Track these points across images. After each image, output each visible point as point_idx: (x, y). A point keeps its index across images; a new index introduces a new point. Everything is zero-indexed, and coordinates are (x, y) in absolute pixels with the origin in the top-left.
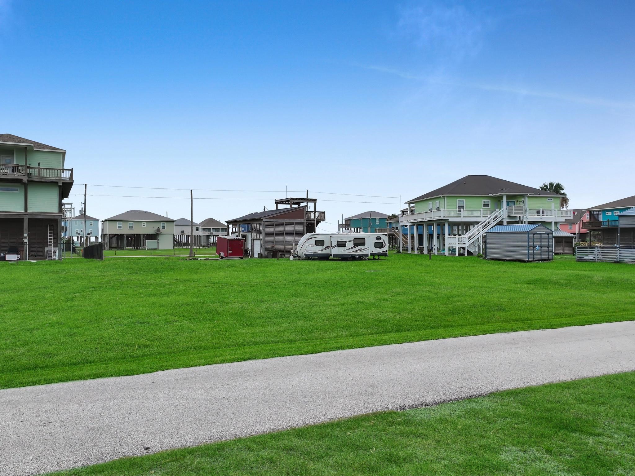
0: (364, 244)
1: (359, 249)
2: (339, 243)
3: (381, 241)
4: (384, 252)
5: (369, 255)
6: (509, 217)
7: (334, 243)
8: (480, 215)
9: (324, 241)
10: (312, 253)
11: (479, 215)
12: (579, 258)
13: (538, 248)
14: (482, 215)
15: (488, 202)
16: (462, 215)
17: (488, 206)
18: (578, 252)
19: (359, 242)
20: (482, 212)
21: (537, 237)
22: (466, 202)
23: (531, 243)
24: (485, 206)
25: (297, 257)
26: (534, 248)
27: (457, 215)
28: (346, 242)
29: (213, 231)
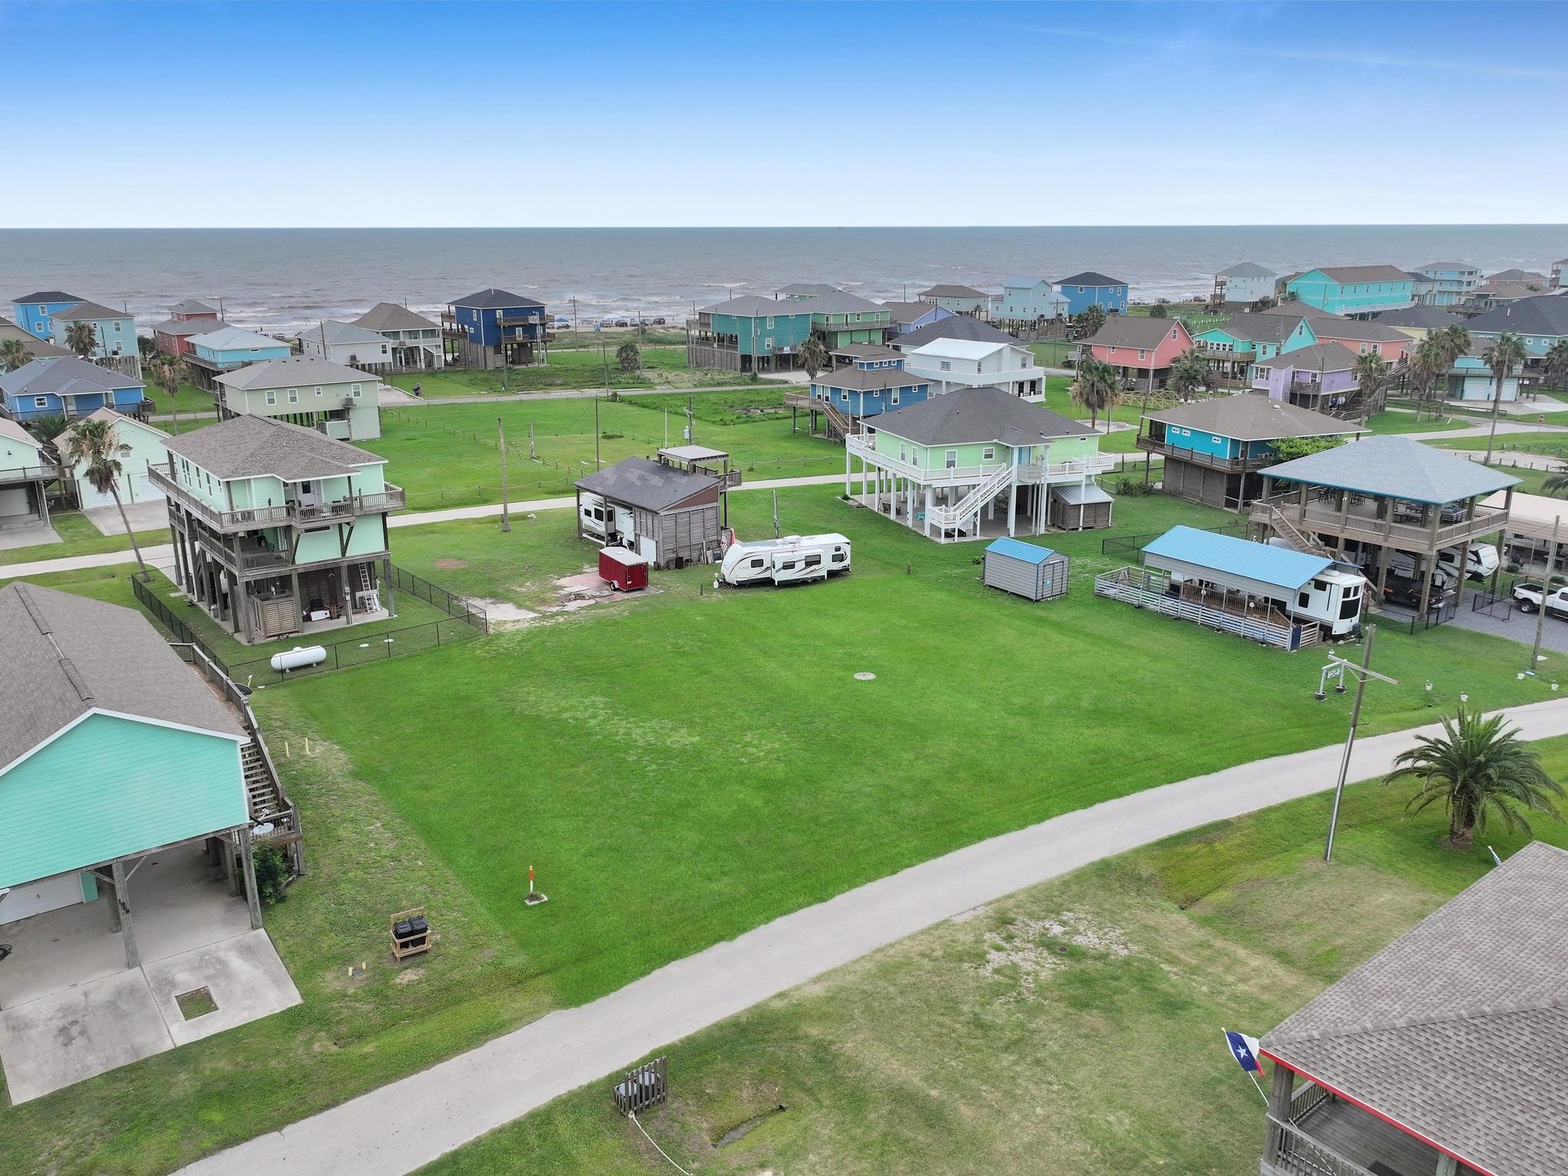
0: (819, 562)
1: (812, 570)
2: (784, 564)
3: (841, 552)
4: (845, 567)
5: (826, 576)
7: (779, 565)
8: (978, 475)
9: (763, 560)
10: (748, 578)
11: (976, 475)
12: (1099, 591)
13: (1048, 582)
14: (981, 474)
15: (990, 451)
16: (954, 475)
17: (990, 456)
19: (813, 561)
20: (981, 469)
21: (1049, 569)
22: (961, 452)
23: (1041, 578)
24: (987, 456)
25: (725, 584)
26: (1043, 583)
28: (794, 562)
29: (405, 338)
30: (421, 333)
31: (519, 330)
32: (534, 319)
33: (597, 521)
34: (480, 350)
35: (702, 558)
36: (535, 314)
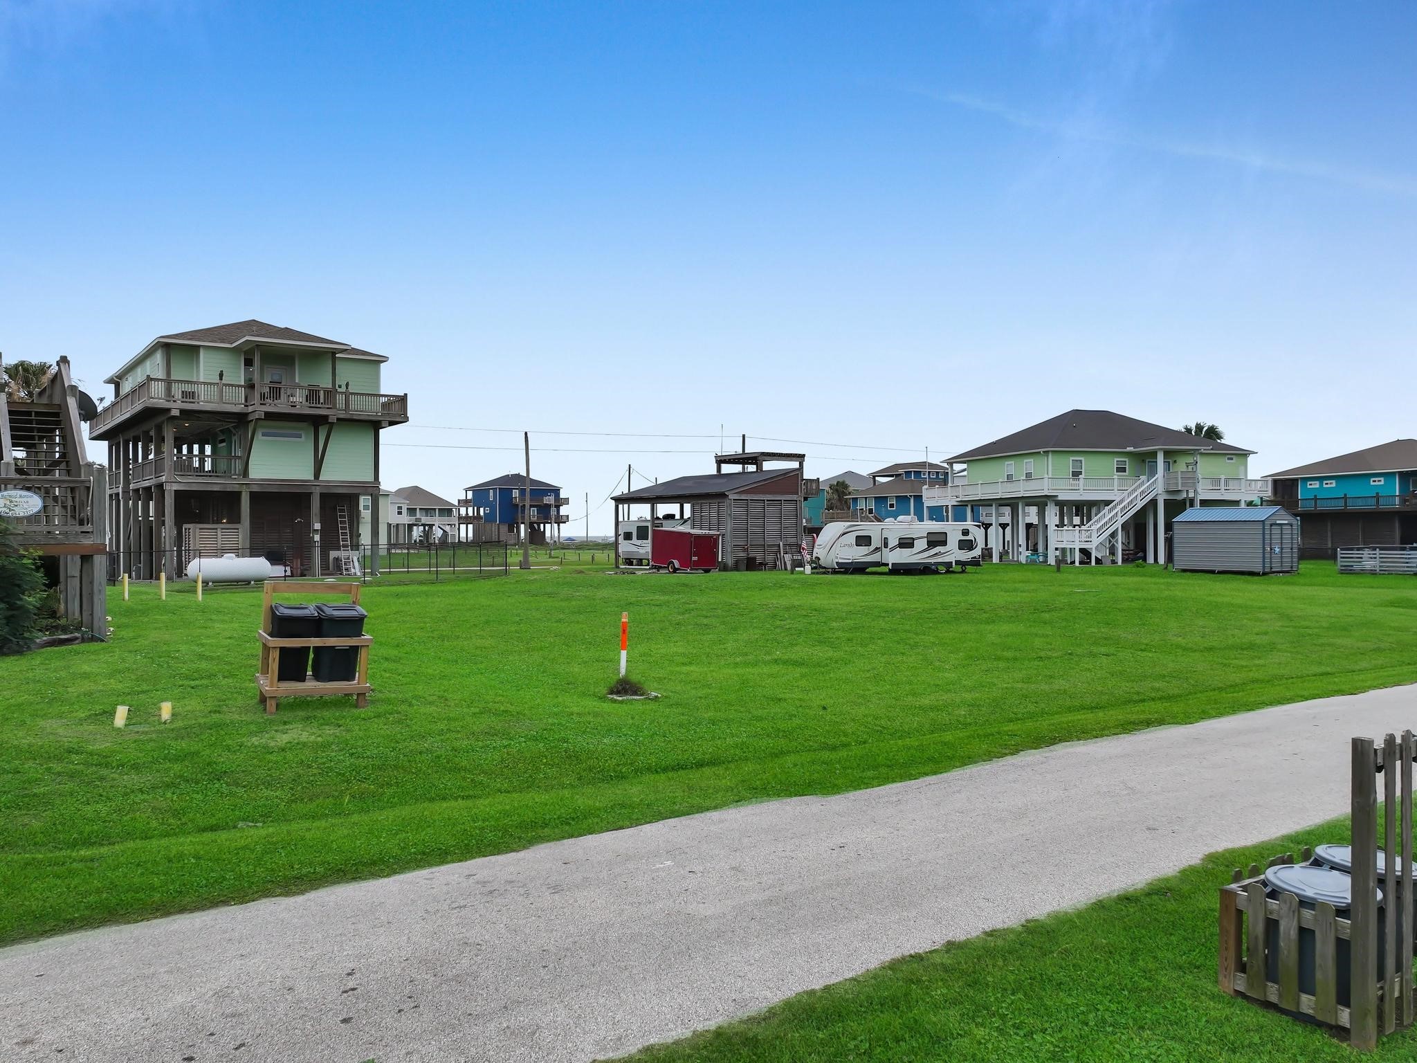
0: (944, 543)
1: (936, 554)
2: (902, 541)
3: (970, 537)
4: (975, 557)
5: (954, 564)
6: (1168, 492)
7: (893, 542)
8: (1112, 488)
9: (870, 537)
10: (850, 561)
11: (1110, 488)
12: (1343, 568)
13: (1277, 550)
14: (1116, 488)
15: (1123, 463)
16: (1081, 487)
17: (1124, 470)
18: (1342, 558)
19: (937, 540)
20: (1116, 481)
21: (1276, 530)
22: (1087, 463)
23: (1267, 541)
24: (1119, 470)
26: (1271, 549)
27: (1070, 488)
28: (913, 539)
29: (421, 515)
30: (437, 511)
31: (534, 511)
32: (548, 500)
33: (639, 542)
34: (495, 528)
35: (778, 563)
36: (550, 496)
